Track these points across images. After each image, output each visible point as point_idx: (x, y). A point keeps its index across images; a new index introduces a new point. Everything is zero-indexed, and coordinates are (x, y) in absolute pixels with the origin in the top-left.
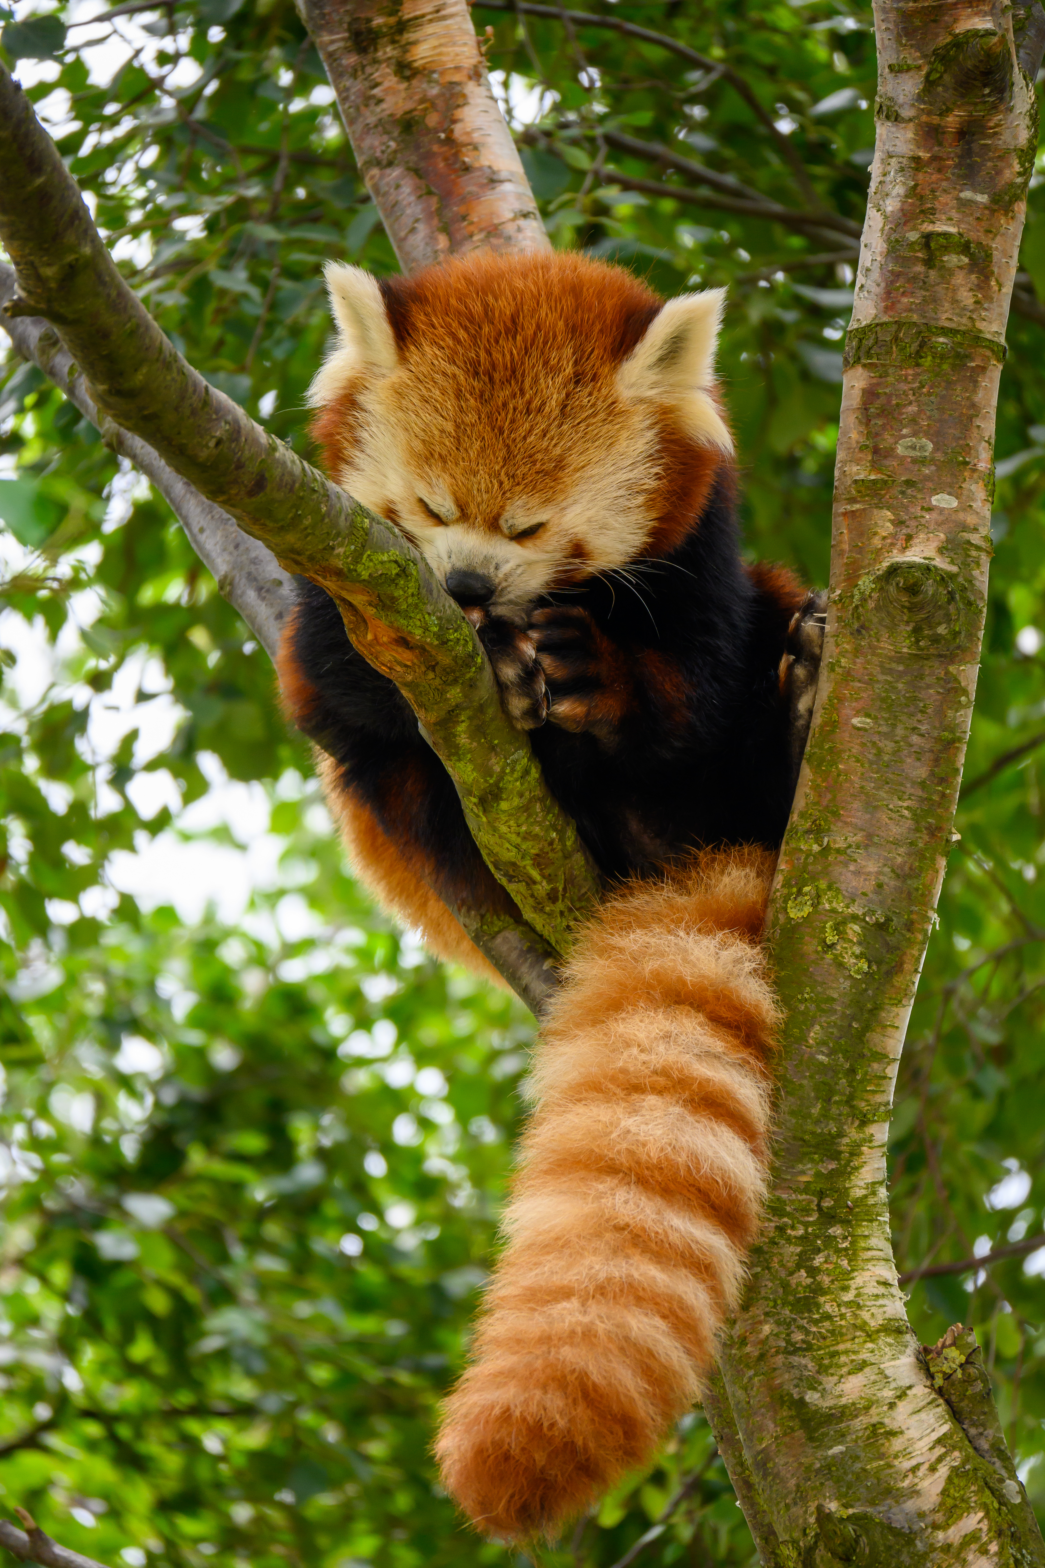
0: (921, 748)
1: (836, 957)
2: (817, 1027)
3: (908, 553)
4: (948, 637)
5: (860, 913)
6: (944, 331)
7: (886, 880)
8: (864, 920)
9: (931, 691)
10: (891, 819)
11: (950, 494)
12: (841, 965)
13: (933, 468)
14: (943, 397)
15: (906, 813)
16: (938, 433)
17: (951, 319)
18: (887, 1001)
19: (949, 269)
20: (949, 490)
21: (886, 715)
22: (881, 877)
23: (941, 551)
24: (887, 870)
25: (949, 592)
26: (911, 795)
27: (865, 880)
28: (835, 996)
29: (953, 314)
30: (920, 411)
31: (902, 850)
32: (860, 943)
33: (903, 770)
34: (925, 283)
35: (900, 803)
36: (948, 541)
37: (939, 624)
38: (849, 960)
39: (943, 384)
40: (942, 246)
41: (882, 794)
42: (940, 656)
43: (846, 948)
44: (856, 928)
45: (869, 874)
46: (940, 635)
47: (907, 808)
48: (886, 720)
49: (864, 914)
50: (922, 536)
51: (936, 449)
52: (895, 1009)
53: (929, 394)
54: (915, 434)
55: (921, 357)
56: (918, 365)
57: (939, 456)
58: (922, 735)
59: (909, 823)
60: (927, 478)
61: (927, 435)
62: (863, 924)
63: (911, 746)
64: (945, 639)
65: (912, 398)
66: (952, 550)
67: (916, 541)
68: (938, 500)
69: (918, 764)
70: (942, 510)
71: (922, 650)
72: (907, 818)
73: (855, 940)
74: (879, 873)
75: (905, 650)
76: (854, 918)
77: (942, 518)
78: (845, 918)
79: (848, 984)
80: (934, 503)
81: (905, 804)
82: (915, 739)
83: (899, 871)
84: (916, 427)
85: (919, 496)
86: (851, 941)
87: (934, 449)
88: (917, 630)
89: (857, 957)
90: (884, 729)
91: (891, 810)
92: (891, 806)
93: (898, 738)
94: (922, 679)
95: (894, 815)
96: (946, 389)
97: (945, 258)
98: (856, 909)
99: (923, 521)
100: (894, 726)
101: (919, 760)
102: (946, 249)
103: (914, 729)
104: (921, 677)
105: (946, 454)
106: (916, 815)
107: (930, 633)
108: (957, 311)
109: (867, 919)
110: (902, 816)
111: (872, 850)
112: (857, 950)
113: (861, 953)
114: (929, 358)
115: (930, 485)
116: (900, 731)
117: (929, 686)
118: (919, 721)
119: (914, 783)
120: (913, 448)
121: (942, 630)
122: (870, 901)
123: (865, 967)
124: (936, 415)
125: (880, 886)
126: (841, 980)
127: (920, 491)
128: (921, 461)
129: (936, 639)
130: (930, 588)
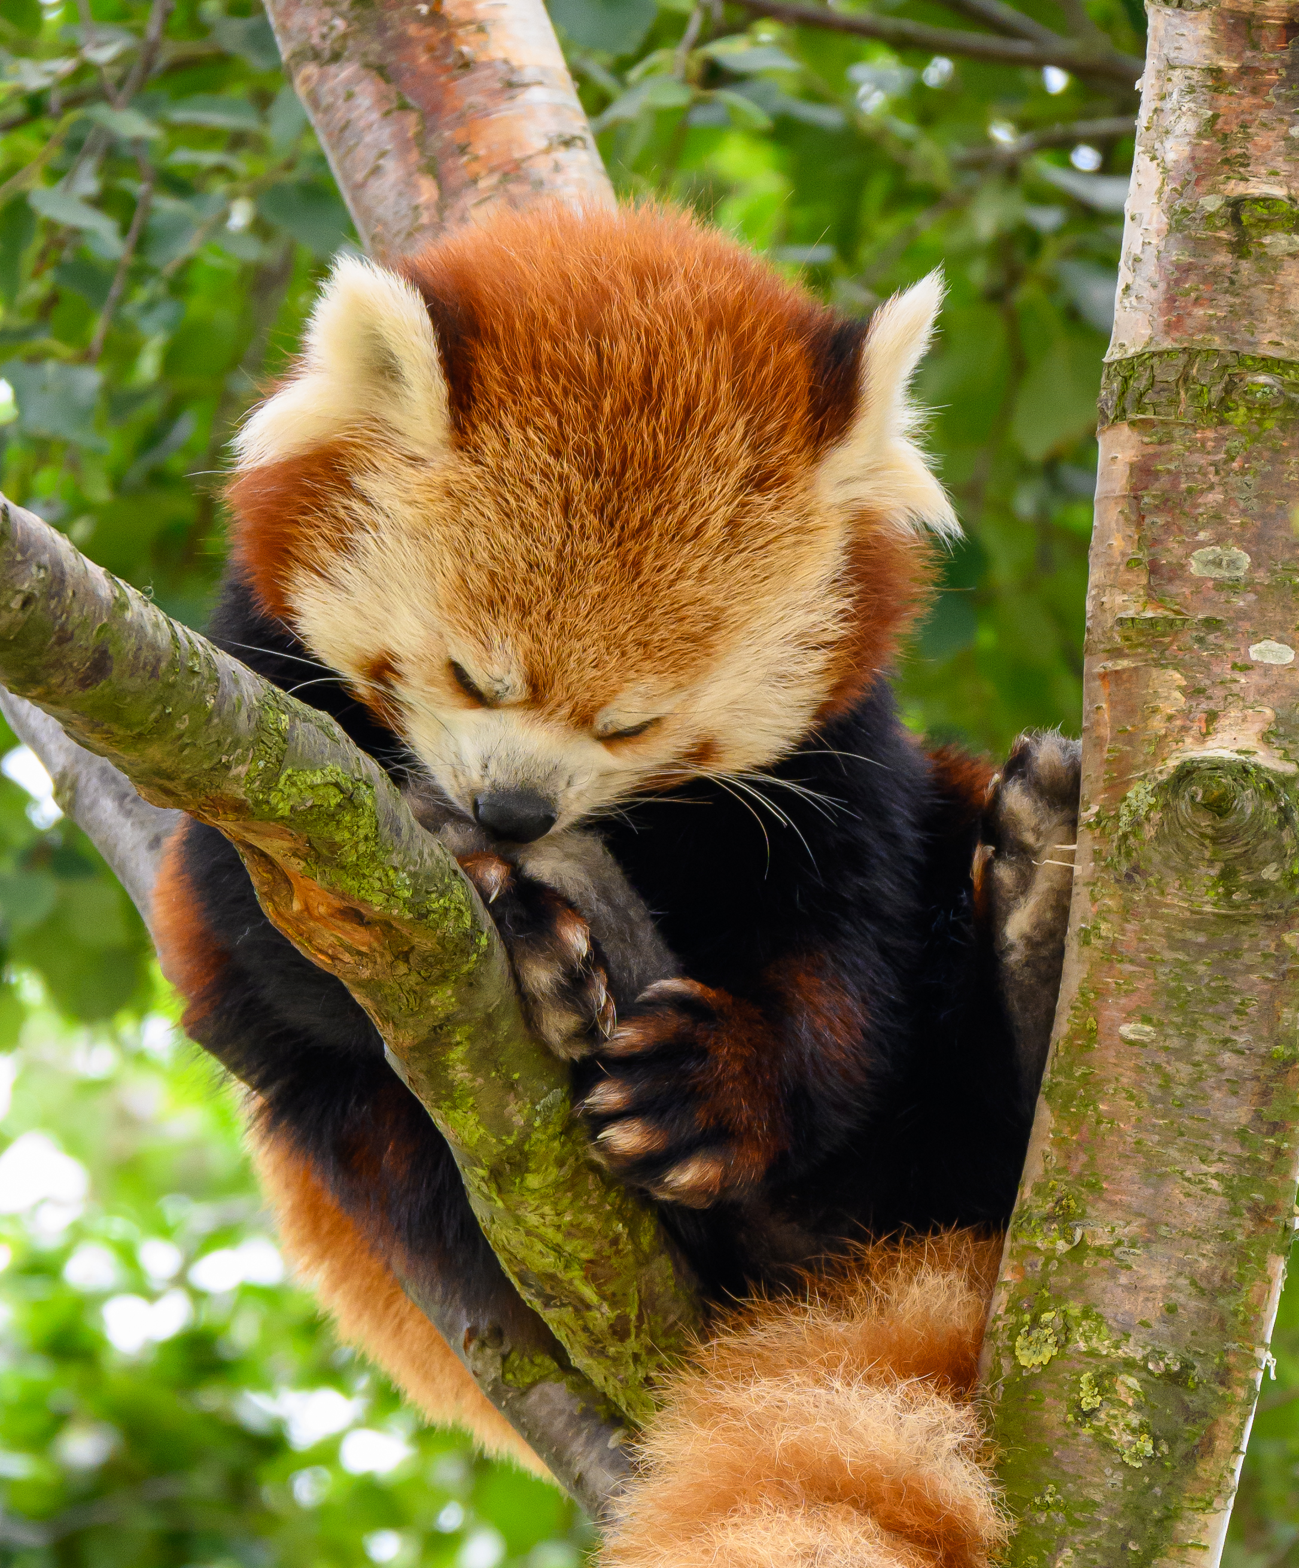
0: (1237, 1073)
1: (1098, 1432)
2: (1068, 1552)
3: (1210, 744)
4: (1281, 884)
5: (1138, 1357)
6: (1267, 364)
7: (1182, 1299)
8: (1145, 1368)
9: (1254, 977)
10: (1188, 1195)
11: (1280, 640)
12: (1107, 1446)
13: (1252, 597)
14: (1266, 476)
15: (1214, 1184)
16: (1260, 538)
17: (1278, 344)
18: (1186, 1504)
19: (1273, 259)
20: (1279, 633)
21: (1178, 1020)
22: (1173, 1295)
23: (1266, 738)
24: (1183, 1282)
25: (1280, 809)
26: (1222, 1153)
27: (1147, 1299)
28: (1098, 1497)
29: (1282, 334)
30: (1229, 501)
31: (1208, 1248)
32: (1138, 1408)
33: (1208, 1112)
34: (1232, 282)
35: (1204, 1168)
36: (1279, 721)
37: (1266, 863)
38: (1120, 1437)
39: (1267, 454)
40: (1261, 220)
41: (1173, 1153)
42: (1268, 917)
43: (1115, 1417)
44: (1133, 1382)
45: (1152, 1290)
46: (1267, 882)
47: (1217, 1176)
48: (1178, 1027)
49: (1146, 1359)
50: (1234, 713)
51: (1256, 565)
52: (1201, 1517)
53: (1243, 471)
54: (1219, 541)
55: (1229, 409)
56: (1223, 422)
57: (1262, 577)
58: (1240, 1052)
59: (1221, 1202)
60: (1242, 615)
61: (1239, 540)
62: (1144, 1375)
63: (1221, 1070)
64: (1276, 889)
65: (1213, 478)
66: (1285, 736)
67: (1223, 722)
68: (1260, 652)
69: (1233, 1101)
70: (1267, 669)
71: (1238, 907)
72: (1216, 1193)
73: (1130, 1402)
74: (1171, 1287)
75: (1208, 908)
76: (1129, 1365)
77: (1266, 682)
78: (1112, 1366)
79: (1119, 1477)
80: (1254, 656)
81: (1212, 1170)
82: (1227, 1058)
83: (1203, 1284)
84: (1222, 529)
85: (1229, 645)
86: (1123, 1404)
87: (1252, 564)
88: (1227, 875)
89: (1134, 1431)
90: (1175, 1042)
91: (1189, 1180)
92: (1188, 1174)
93: (1197, 1058)
94: (1237, 956)
95: (1194, 1189)
96: (1271, 461)
97: (1267, 240)
98: (1132, 1350)
99: (1235, 688)
100: (1191, 1037)
101: (1235, 1093)
102: (1266, 224)
103: (1226, 1041)
104: (1236, 953)
105: (1275, 572)
106: (1231, 1187)
107: (1250, 878)
108: (1288, 329)
109: (1151, 1366)
110: (1208, 1190)
111: (1157, 1248)
112: (1134, 1419)
113: (1141, 1425)
114: (1242, 411)
115: (1246, 626)
116: (1201, 1046)
117: (1250, 969)
118: (1234, 1028)
119: (1226, 1133)
120: (1217, 563)
121: (1270, 873)
122: (1155, 1336)
123: (1149, 1448)
124: (1255, 505)
125: (1171, 1309)
126: (1108, 1471)
127: (1229, 636)
128: (1233, 586)
129: (1260, 890)
130: (1247, 802)
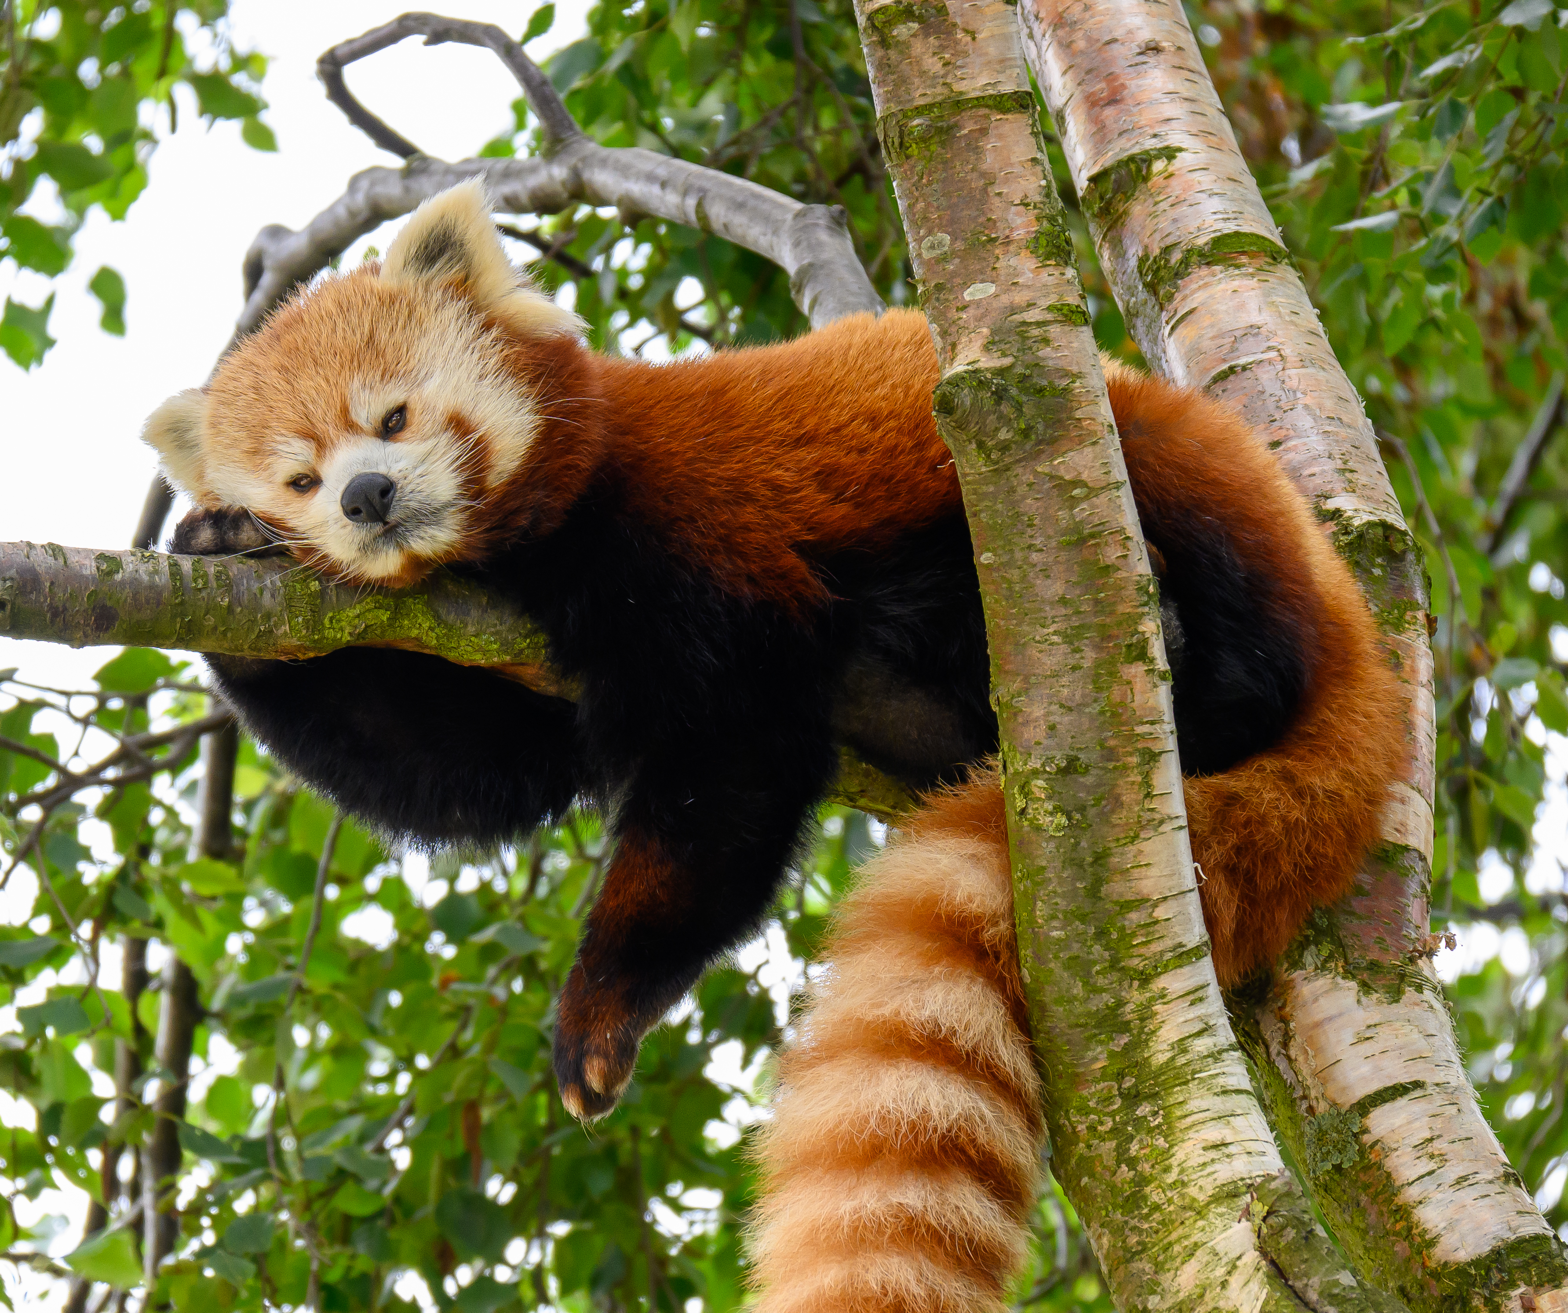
0: (1044, 564)
1: (1031, 821)
2: (1039, 904)
3: (955, 364)
4: (1017, 438)
5: (1038, 766)
6: (919, 111)
7: (1057, 719)
8: (1045, 771)
9: (1029, 501)
10: (1041, 652)
11: (982, 281)
12: (1038, 829)
13: (957, 261)
14: (944, 180)
15: (1055, 638)
16: (952, 222)
17: (925, 95)
18: (1113, 845)
19: (904, 43)
20: (981, 277)
21: (1001, 543)
22: (1051, 718)
23: (987, 348)
24: (1054, 708)
25: (993, 393)
26: (1053, 617)
27: (1035, 727)
28: (1044, 863)
29: (925, 88)
30: (929, 205)
31: (1064, 680)
32: (1049, 798)
33: (1037, 595)
34: (889, 66)
35: (1046, 631)
36: (993, 333)
37: (997, 430)
38: (1045, 820)
39: (940, 166)
40: (884, 23)
41: (1026, 628)
42: (1019, 461)
43: (1037, 809)
44: (1040, 783)
45: (1036, 720)
46: (1005, 440)
47: (1055, 633)
48: (1003, 547)
49: (1043, 765)
50: (964, 339)
51: (954, 239)
53: (930, 183)
54: (930, 232)
55: (908, 148)
56: (908, 157)
57: (959, 245)
58: (1041, 550)
59: (1064, 648)
60: (954, 274)
61: (942, 228)
62: (1046, 776)
63: (1035, 565)
64: (1015, 443)
65: (916, 194)
66: (1000, 341)
67: (960, 347)
68: (971, 294)
69: (1049, 582)
70: (978, 303)
71: (997, 463)
72: (1058, 644)
73: (1043, 796)
74: (1048, 714)
75: (984, 469)
76: (1035, 773)
77: (982, 311)
78: (1027, 777)
79: (1052, 845)
80: (967, 298)
81: (1051, 630)
82: (1035, 557)
83: (1070, 704)
84: (929, 224)
85: (951, 297)
86: (1040, 799)
87: (951, 240)
88: (981, 445)
89: (1051, 814)
90: (1005, 559)
91: (1039, 642)
92: (1037, 638)
93: (1019, 563)
94: (1014, 492)
95: (1044, 646)
96: (945, 170)
97: (895, 33)
98: (1035, 763)
99: (961, 323)
100: (1011, 551)
101: (1048, 577)
102: (889, 23)
103: (1030, 547)
104: (1012, 490)
105: (967, 239)
106: (1067, 636)
107: (993, 442)
108: (929, 82)
109: (1048, 769)
110: (1052, 644)
111: (1033, 692)
112: (1049, 806)
113: (1054, 808)
114: (914, 146)
115: (958, 280)
116: (1019, 555)
117: (1024, 498)
118: (1031, 537)
119: (1052, 603)
120: (932, 247)
121: (1004, 435)
122: (1047, 748)
123: (1064, 820)
124: (943, 201)
125: (1052, 728)
126: (1044, 845)
127: (951, 290)
128: (944, 259)
129: (1004, 447)
